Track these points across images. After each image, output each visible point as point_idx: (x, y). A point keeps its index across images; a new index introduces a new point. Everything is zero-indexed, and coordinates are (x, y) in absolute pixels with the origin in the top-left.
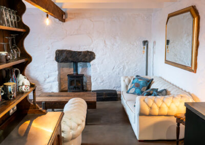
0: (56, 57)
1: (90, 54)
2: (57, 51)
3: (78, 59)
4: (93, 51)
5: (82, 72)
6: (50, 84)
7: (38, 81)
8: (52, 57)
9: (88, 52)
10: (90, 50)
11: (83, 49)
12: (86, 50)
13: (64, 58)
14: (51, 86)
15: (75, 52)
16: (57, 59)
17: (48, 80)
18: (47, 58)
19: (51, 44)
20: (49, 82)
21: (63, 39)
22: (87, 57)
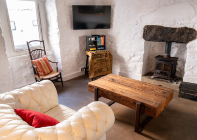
0: (144, 34)
1: (188, 31)
2: (145, 27)
3: (170, 38)
4: (194, 28)
5: (178, 54)
6: (135, 64)
7: (123, 58)
8: (139, 34)
9: (186, 28)
10: (189, 26)
11: (178, 25)
12: (183, 26)
13: (153, 35)
14: (136, 65)
15: (167, 28)
16: (145, 36)
17: (133, 59)
18: (135, 35)
19: (140, 18)
20: (134, 62)
21: (155, 11)
22: (183, 37)
